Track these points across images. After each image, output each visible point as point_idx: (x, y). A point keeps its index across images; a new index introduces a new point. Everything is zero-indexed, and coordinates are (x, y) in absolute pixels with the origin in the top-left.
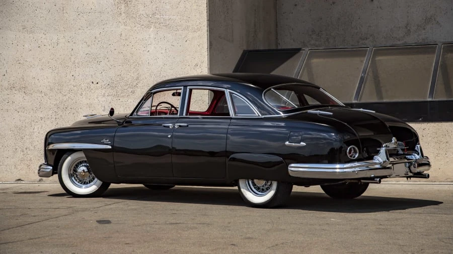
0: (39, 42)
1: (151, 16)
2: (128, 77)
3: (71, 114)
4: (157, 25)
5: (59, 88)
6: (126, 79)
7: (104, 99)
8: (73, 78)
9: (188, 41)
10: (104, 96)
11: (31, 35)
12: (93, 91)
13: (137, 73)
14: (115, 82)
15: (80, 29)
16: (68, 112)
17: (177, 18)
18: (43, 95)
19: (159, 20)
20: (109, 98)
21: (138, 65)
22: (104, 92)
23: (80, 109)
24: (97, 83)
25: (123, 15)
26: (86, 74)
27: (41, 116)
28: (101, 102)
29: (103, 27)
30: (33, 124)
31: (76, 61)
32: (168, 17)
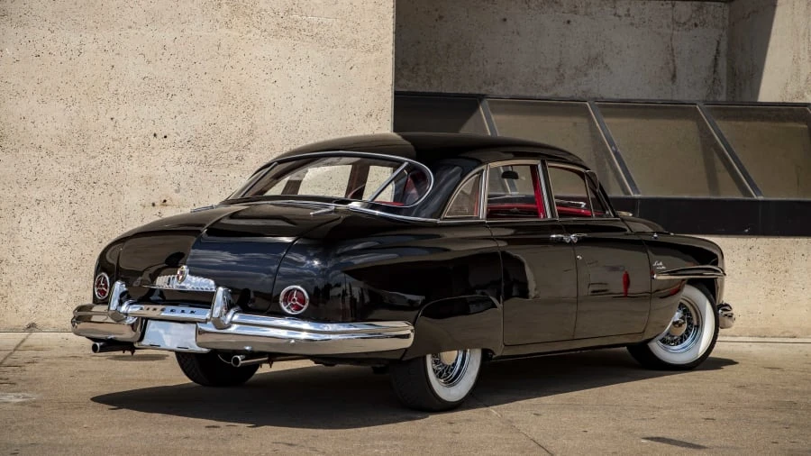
0: (39, 46)
1: (281, 14)
2: (232, 128)
3: (106, 194)
4: (295, 33)
5: (81, 141)
6: (226, 132)
7: (179, 168)
8: (112, 123)
9: (355, 68)
10: (179, 162)
11: (20, 30)
12: (155, 153)
13: (250, 122)
14: (204, 138)
15: (130, 27)
16: (97, 191)
17: (334, 24)
18: (43, 153)
19: (298, 24)
20: (190, 168)
21: (252, 107)
22: (178, 154)
23: (125, 187)
24: (165, 137)
25: (225, 7)
26: (142, 117)
27: (38, 196)
28: (172, 175)
29: (182, 27)
30: (18, 211)
31: (122, 91)
32: (316, 19)
